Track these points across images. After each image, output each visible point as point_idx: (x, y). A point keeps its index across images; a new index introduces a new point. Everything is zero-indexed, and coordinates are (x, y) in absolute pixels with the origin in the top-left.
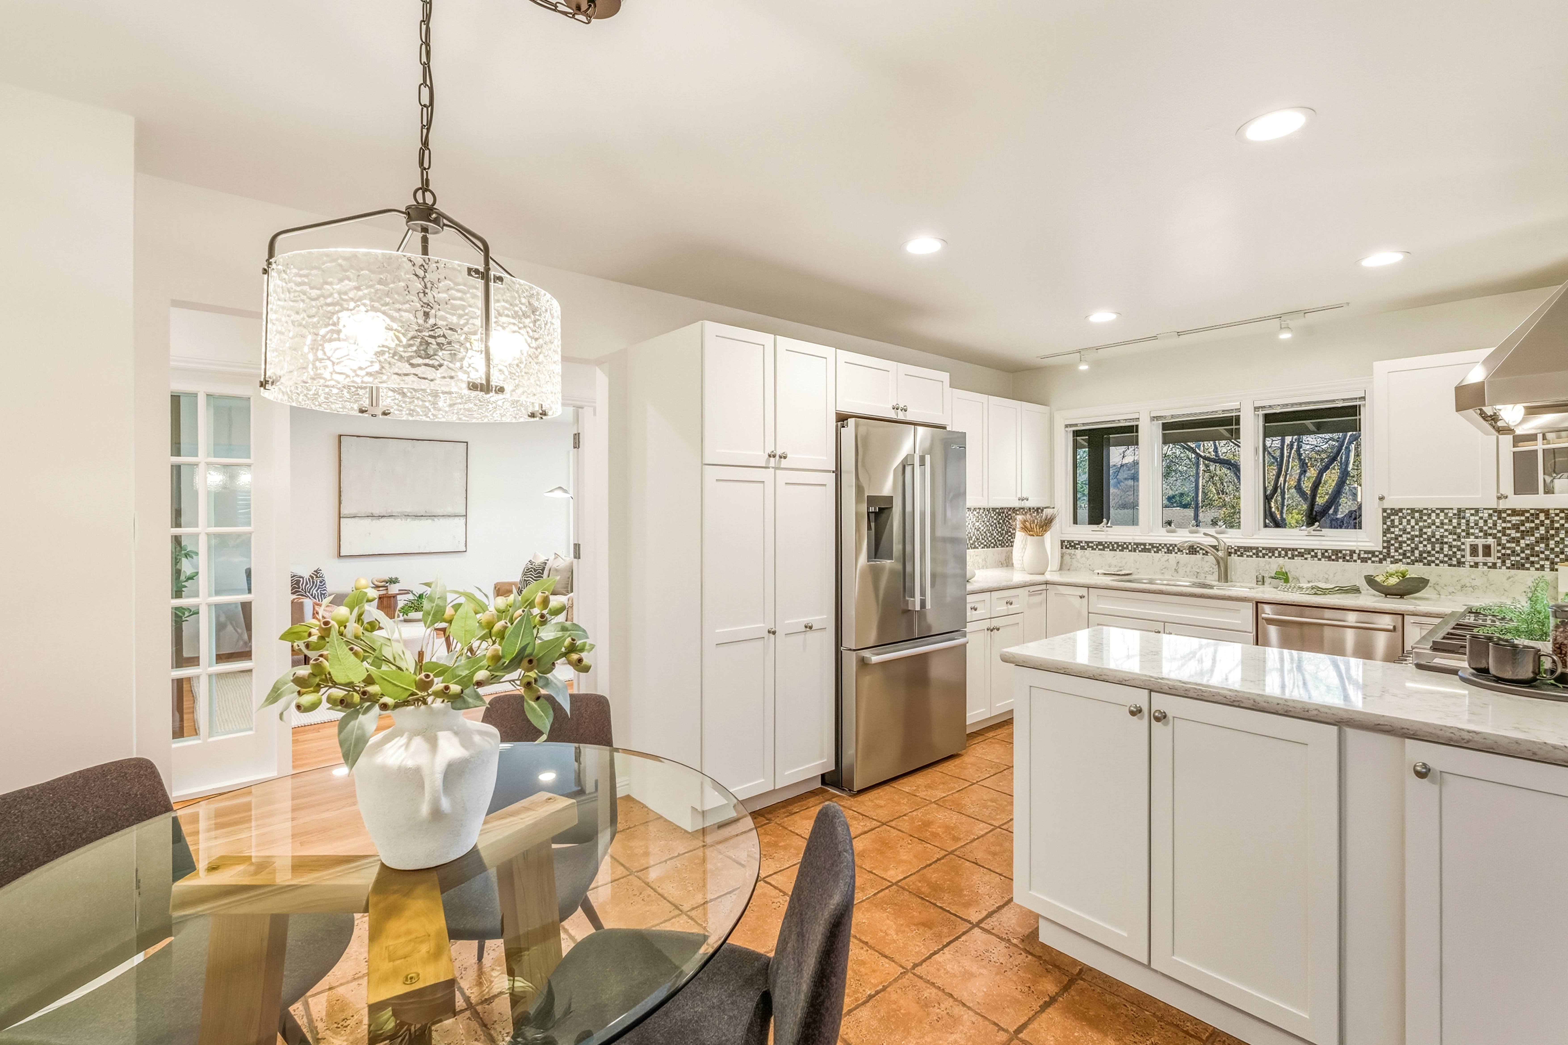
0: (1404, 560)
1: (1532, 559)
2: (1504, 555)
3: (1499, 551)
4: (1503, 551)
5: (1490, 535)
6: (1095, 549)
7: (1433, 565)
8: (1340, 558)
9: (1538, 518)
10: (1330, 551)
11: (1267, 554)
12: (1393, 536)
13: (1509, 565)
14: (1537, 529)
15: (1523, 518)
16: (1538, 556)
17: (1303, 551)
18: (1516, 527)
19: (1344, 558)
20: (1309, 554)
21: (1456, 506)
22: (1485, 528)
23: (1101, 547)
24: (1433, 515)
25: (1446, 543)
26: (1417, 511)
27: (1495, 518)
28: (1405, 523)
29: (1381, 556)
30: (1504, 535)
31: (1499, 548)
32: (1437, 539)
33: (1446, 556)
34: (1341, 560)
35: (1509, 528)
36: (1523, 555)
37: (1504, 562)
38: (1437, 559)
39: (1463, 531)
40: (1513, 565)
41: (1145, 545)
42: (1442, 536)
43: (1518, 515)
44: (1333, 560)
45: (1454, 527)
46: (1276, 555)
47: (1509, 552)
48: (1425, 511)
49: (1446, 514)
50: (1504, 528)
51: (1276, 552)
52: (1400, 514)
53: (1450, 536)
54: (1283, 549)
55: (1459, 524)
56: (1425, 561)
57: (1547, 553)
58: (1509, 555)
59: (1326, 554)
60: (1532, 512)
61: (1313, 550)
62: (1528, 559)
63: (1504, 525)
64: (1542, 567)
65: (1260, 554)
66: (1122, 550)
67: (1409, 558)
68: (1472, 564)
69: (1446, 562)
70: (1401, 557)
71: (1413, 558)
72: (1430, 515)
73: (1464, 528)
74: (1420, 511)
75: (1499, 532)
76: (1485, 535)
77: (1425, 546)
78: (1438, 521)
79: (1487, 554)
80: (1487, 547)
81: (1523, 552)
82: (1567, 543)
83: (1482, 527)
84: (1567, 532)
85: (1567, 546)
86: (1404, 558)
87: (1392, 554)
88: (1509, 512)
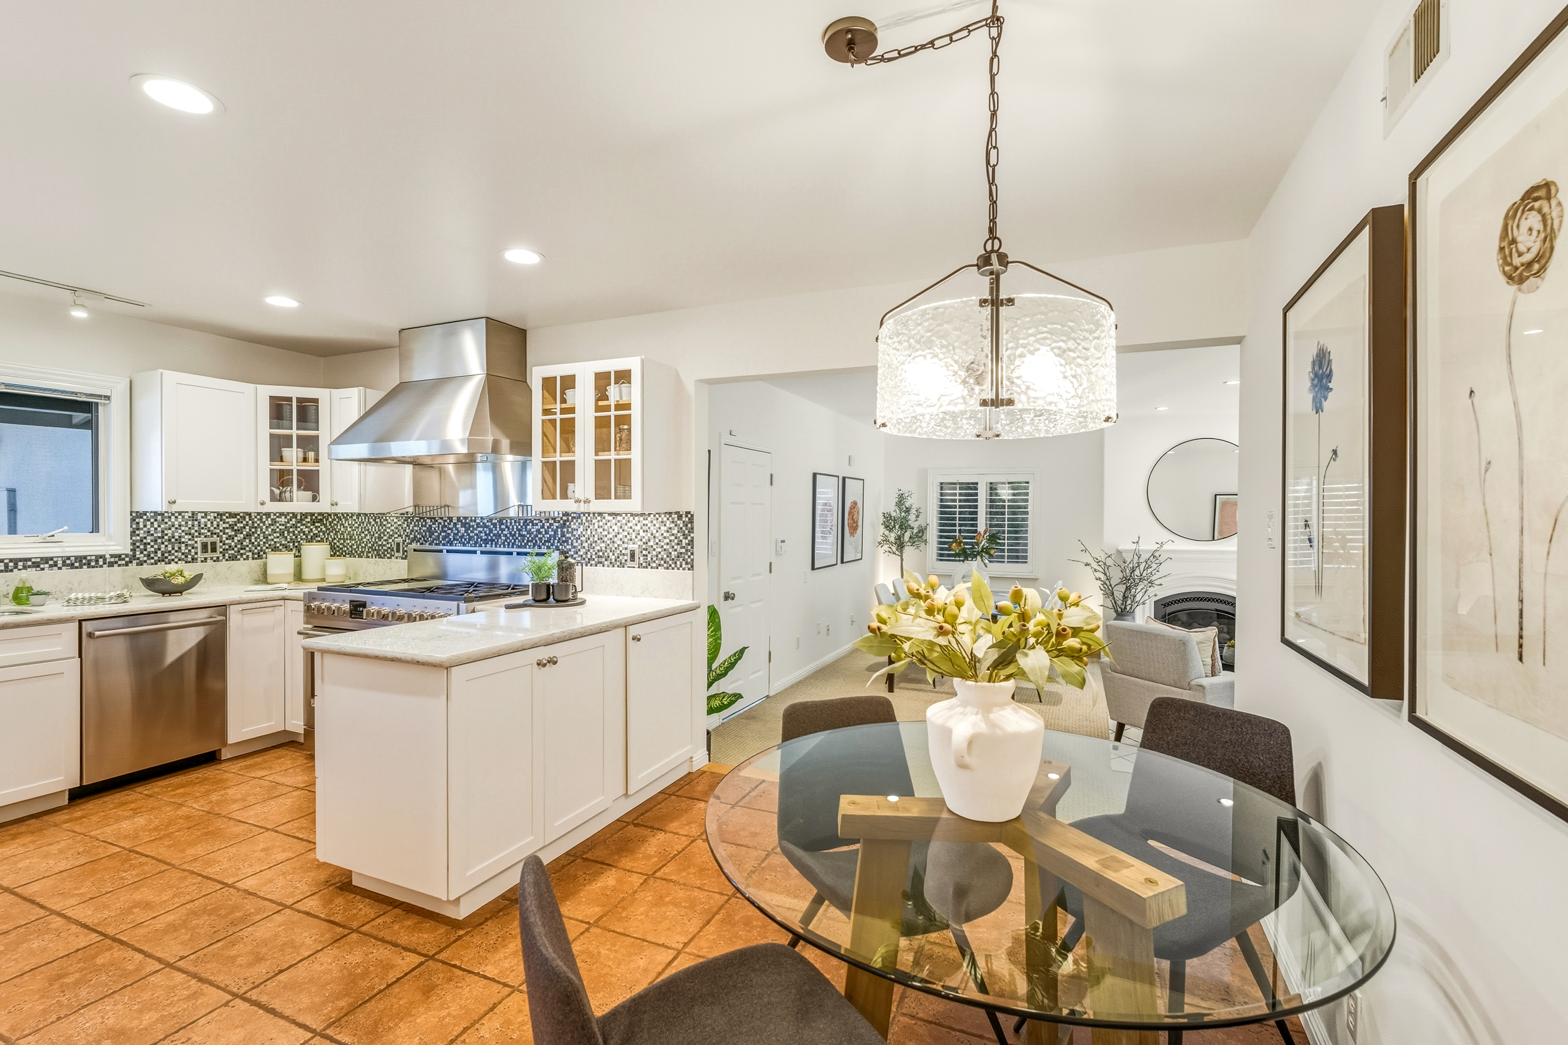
0: (148, 561)
1: (242, 551)
2: (224, 550)
3: (221, 547)
4: (224, 547)
5: (215, 534)
7: (173, 563)
8: (85, 564)
9: (245, 520)
10: (72, 559)
12: (138, 538)
13: (227, 558)
14: (244, 528)
15: (236, 520)
16: (245, 549)
17: (39, 560)
18: (231, 527)
19: (89, 564)
20: (47, 563)
21: (190, 510)
22: (212, 528)
25: (183, 543)
26: (159, 515)
27: (218, 520)
28: (149, 526)
29: (127, 559)
30: (224, 534)
31: (221, 544)
32: (176, 540)
33: (183, 554)
34: (85, 567)
35: (227, 528)
36: (236, 549)
37: (224, 555)
38: (176, 557)
39: (196, 531)
40: (230, 557)
42: (180, 537)
43: (233, 517)
44: (77, 568)
45: (190, 528)
47: (227, 547)
48: (166, 515)
49: (183, 517)
50: (224, 528)
52: (145, 517)
53: (186, 537)
54: (11, 560)
55: (193, 525)
56: (166, 560)
57: (250, 546)
58: (227, 550)
59: (68, 562)
60: (241, 515)
61: (51, 559)
62: (239, 551)
63: (224, 526)
64: (248, 556)
67: (153, 558)
68: (203, 559)
69: (183, 560)
70: (145, 559)
71: (156, 558)
72: (170, 517)
74: (162, 514)
75: (221, 531)
76: (212, 534)
77: (166, 546)
78: (176, 523)
79: (214, 550)
80: (214, 544)
81: (236, 546)
82: (262, 538)
83: (209, 528)
84: (261, 530)
85: (261, 540)
86: (148, 559)
87: (137, 556)
88: (227, 515)
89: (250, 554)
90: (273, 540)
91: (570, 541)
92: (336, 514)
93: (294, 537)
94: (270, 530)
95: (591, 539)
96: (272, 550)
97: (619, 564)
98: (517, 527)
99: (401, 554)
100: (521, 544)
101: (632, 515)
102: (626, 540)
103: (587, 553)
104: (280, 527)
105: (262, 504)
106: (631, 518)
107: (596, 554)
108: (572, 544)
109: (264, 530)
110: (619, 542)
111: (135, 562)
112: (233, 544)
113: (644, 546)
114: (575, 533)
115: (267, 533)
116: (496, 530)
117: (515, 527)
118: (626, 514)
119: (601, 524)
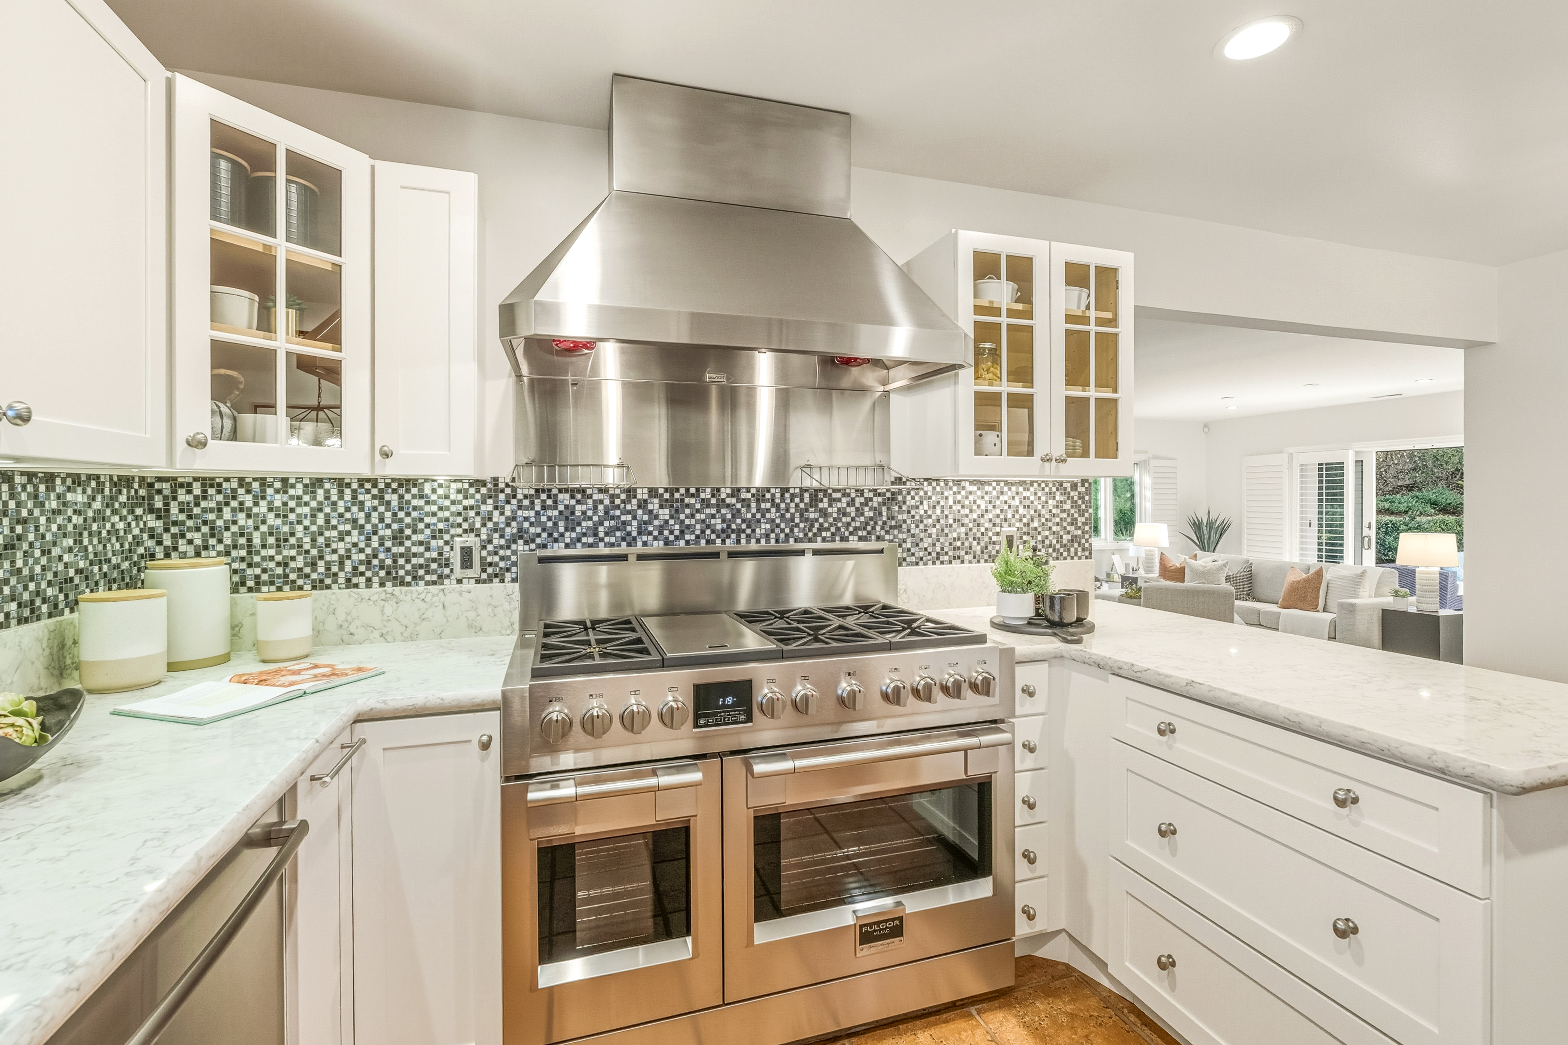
82: (37, 553)
84: (37, 528)
85: (37, 561)
89: (13, 606)
90: (60, 558)
91: (904, 526)
92: (207, 482)
93: (100, 547)
94: (54, 528)
95: (942, 521)
97: (986, 557)
98: (797, 505)
99: (475, 571)
100: (806, 535)
101: (1006, 483)
102: (998, 521)
103: (934, 545)
104: (74, 519)
105: (197, 443)
106: (1006, 489)
107: (950, 544)
108: (909, 531)
109: (42, 529)
110: (987, 525)
113: (1025, 529)
114: (913, 512)
116: (749, 511)
117: (792, 505)
118: (998, 482)
119: (959, 497)
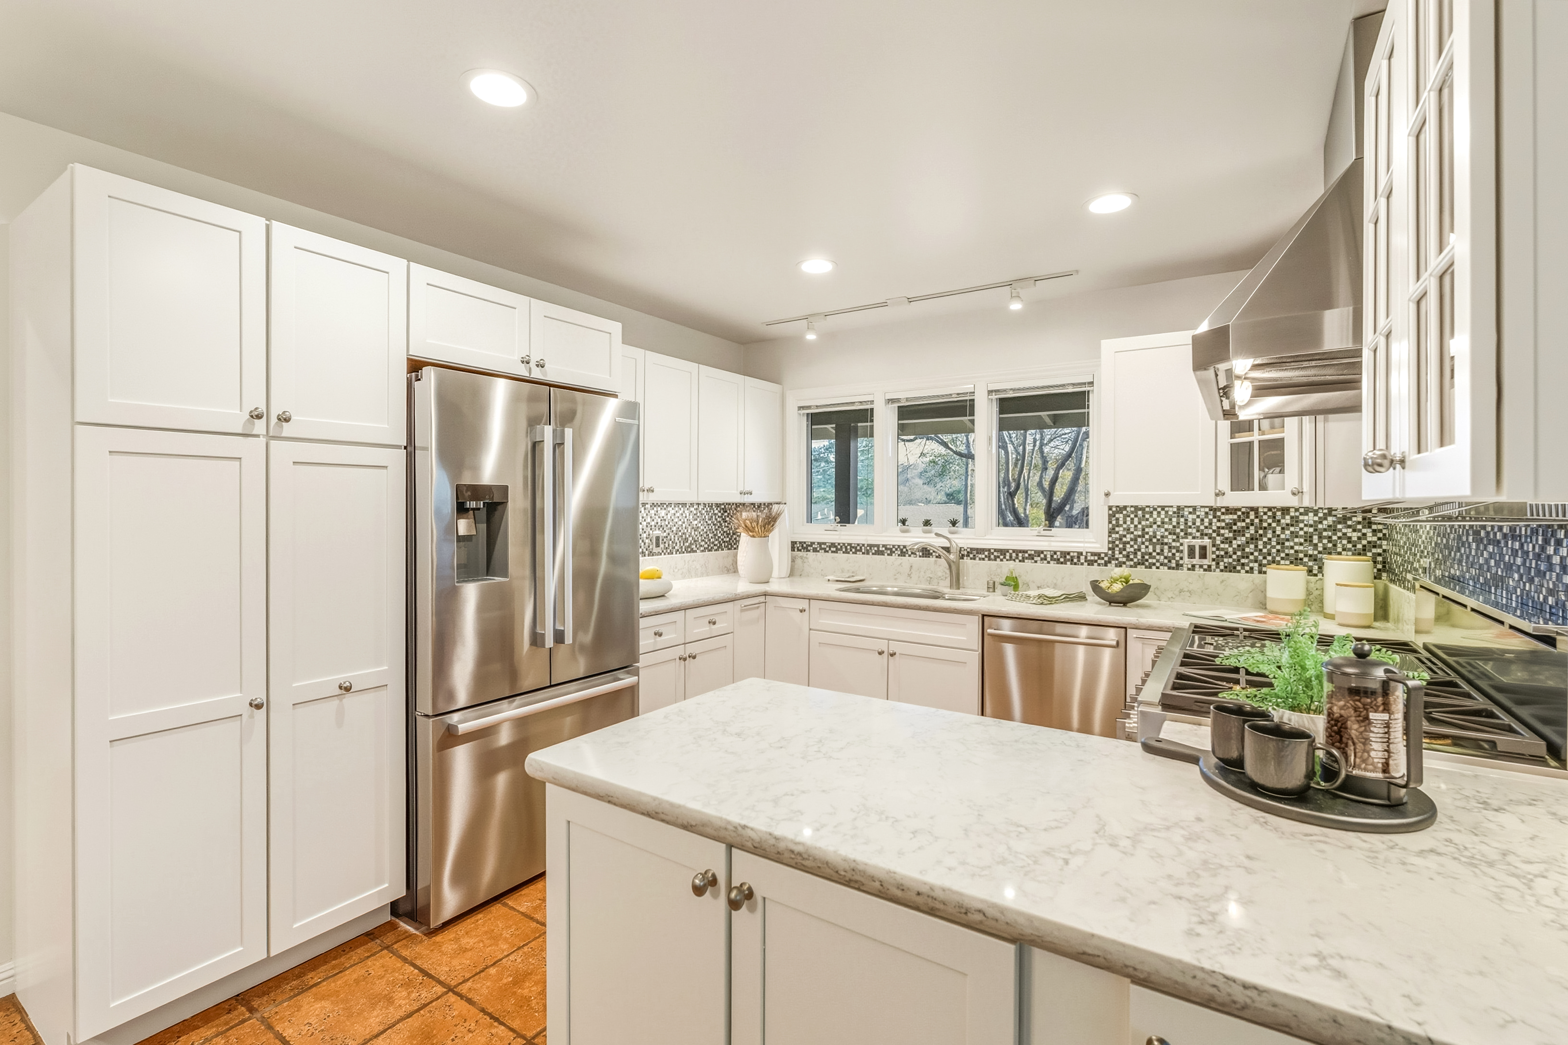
0: (1128, 563)
1: (1243, 561)
2: (1218, 556)
3: (1213, 553)
4: (1217, 553)
5: (1206, 535)
6: (828, 552)
7: (1154, 567)
8: (1069, 560)
9: (1248, 517)
10: (1058, 553)
11: (999, 557)
12: (1117, 536)
13: (1222, 567)
14: (1248, 528)
15: (1235, 517)
16: (1248, 557)
17: (1033, 552)
18: (1229, 526)
19: (1072, 560)
20: (1039, 556)
21: (1175, 504)
22: (1202, 527)
23: (834, 549)
24: (1155, 513)
25: (1166, 544)
26: (1140, 509)
27: (1211, 517)
28: (1128, 523)
29: (1106, 559)
30: (1218, 535)
31: (1214, 549)
32: (1158, 540)
33: (1166, 558)
34: (1069, 563)
35: (1223, 528)
36: (1235, 557)
37: (1218, 564)
38: (1158, 561)
39: (1182, 530)
40: (1226, 567)
41: (878, 546)
42: (1162, 537)
43: (1231, 514)
44: (1062, 563)
45: (1174, 527)
46: (1008, 557)
47: (1222, 553)
48: (1147, 509)
49: (1167, 512)
50: (1219, 528)
51: (1008, 554)
52: (1125, 512)
53: (1170, 537)
54: (1014, 551)
55: (1178, 523)
56: (1147, 563)
57: (1256, 554)
58: (1222, 556)
59: (1055, 557)
60: (1243, 510)
61: (1042, 552)
62: (1239, 560)
63: (1219, 524)
64: (1252, 568)
65: (992, 557)
66: (855, 553)
67: (1132, 560)
68: (1190, 566)
69: (1165, 565)
70: (1124, 560)
71: (1135, 560)
72: (1152, 513)
73: (1182, 527)
74: (1143, 509)
75: (1214, 531)
76: (1202, 534)
77: (1147, 547)
78: (1159, 519)
79: (1203, 556)
80: (1203, 549)
81: (1235, 553)
82: (1274, 543)
83: (1198, 527)
84: (1274, 532)
85: (1274, 547)
86: (1127, 560)
87: (1116, 556)
88: (1223, 510)
89: (1256, 565)
90: (1292, 548)
93: (1330, 545)
94: (1288, 532)
96: (1291, 563)
104: (1306, 529)
109: (1278, 533)
111: (1113, 562)
112: (1230, 549)
115: (1283, 536)
